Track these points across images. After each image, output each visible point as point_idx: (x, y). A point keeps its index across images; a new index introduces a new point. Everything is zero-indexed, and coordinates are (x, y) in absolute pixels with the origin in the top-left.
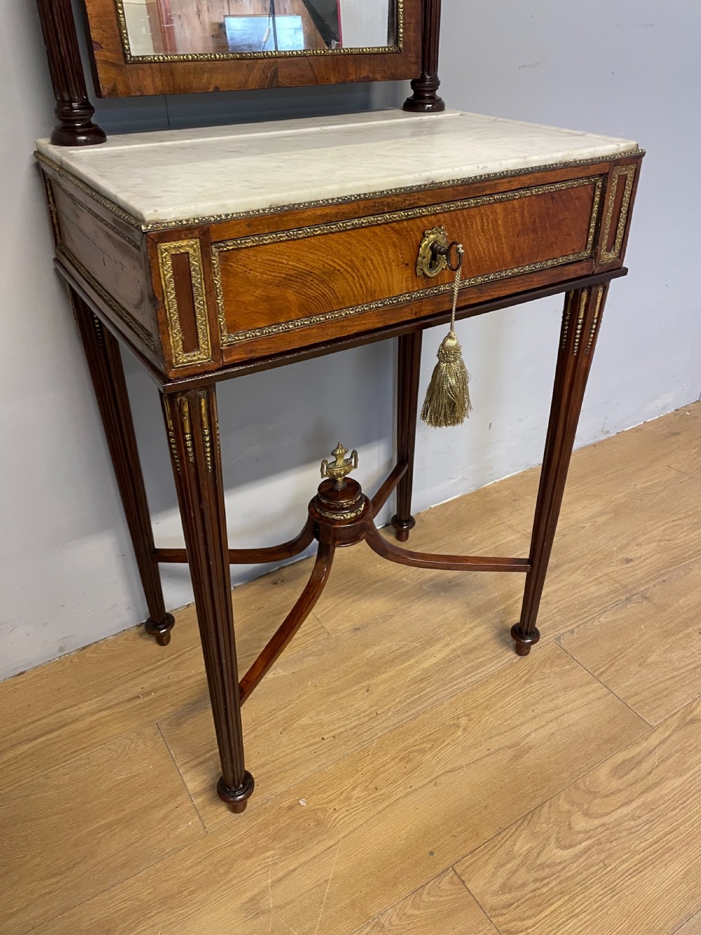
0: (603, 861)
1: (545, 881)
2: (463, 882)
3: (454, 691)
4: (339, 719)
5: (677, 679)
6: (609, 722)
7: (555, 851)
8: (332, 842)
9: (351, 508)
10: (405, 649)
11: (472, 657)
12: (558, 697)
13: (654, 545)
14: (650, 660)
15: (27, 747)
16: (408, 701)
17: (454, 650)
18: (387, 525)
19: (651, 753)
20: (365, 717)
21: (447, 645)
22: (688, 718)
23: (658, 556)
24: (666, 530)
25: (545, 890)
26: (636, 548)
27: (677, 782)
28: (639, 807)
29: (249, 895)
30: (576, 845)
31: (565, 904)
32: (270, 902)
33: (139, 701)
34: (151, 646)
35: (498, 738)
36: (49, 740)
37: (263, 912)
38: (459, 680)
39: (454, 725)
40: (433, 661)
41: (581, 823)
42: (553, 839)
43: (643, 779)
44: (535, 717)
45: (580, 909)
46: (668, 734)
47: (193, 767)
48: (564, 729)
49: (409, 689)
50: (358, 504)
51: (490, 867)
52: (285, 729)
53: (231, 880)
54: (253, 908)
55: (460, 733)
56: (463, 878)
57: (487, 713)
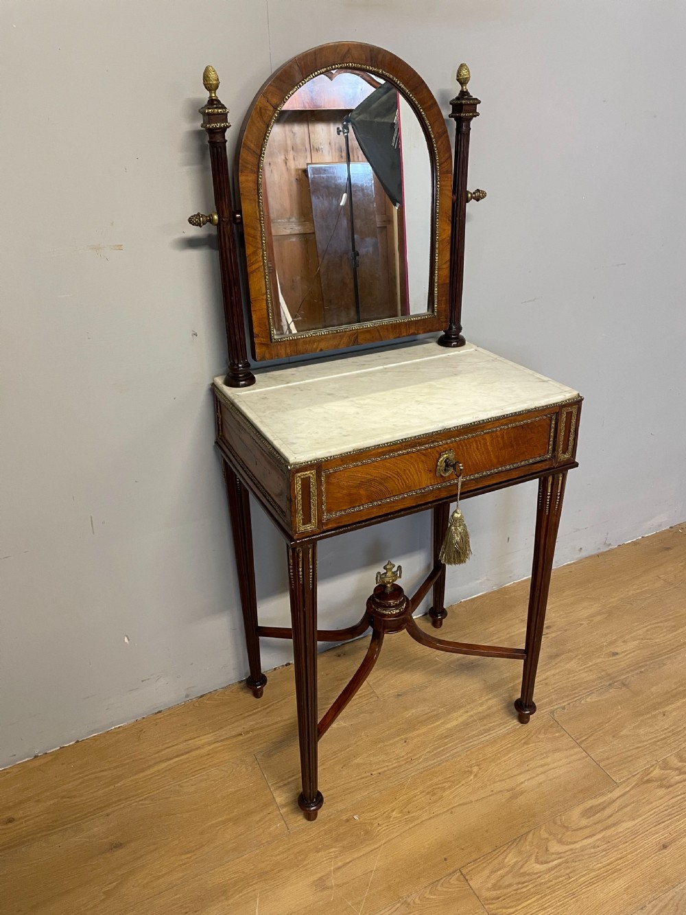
0: (568, 874)
1: (525, 885)
2: (467, 880)
3: (469, 747)
4: (384, 761)
5: (641, 749)
6: (584, 778)
7: (535, 865)
8: (376, 846)
9: (396, 606)
10: (435, 713)
11: (485, 722)
12: (547, 757)
13: (637, 642)
14: (623, 733)
15: (166, 764)
16: (435, 752)
17: (472, 716)
18: (426, 614)
19: (614, 801)
20: (403, 761)
21: (467, 712)
22: (646, 778)
23: (639, 651)
24: (648, 631)
25: (524, 890)
26: (622, 644)
27: (630, 824)
28: (599, 840)
29: (319, 875)
30: (550, 862)
31: (538, 900)
32: (332, 882)
33: (241, 738)
34: (249, 697)
35: (499, 783)
36: (181, 760)
37: (328, 888)
38: (474, 739)
39: (468, 771)
40: (454, 723)
41: (555, 847)
42: (533, 857)
43: (606, 820)
44: (528, 770)
45: (548, 904)
46: (628, 789)
47: (280, 787)
48: (550, 780)
49: (436, 743)
50: (401, 603)
51: (486, 872)
52: (344, 766)
53: (307, 865)
54: (321, 884)
55: (472, 777)
56: (467, 877)
57: (493, 764)
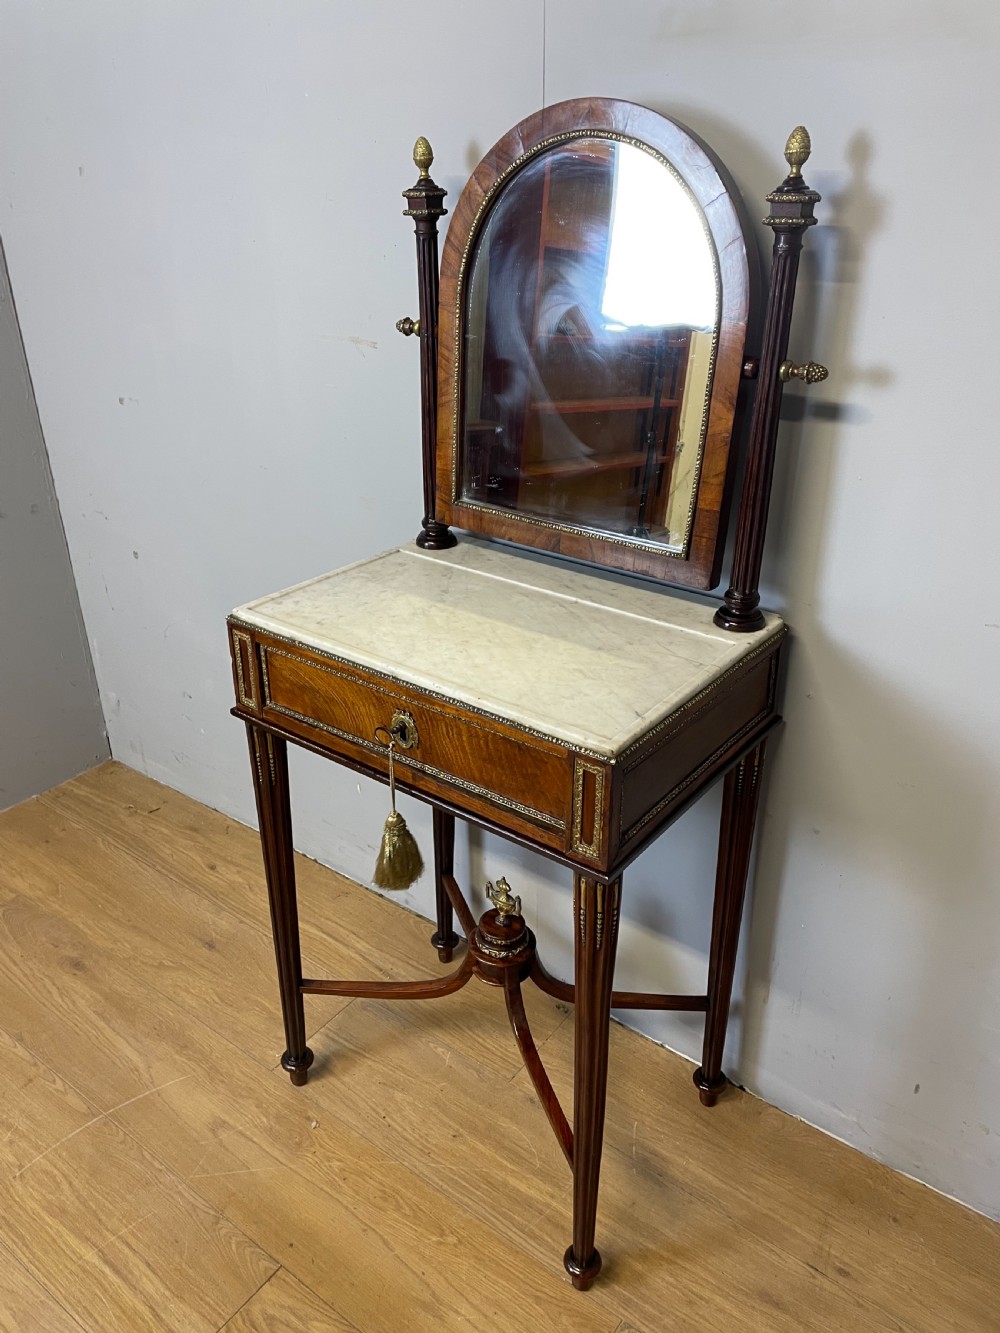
2: (269, 1280)
3: (488, 1220)
4: (411, 1123)
8: (283, 1161)
10: (525, 1154)
16: (456, 1178)
17: (548, 1206)
20: (422, 1144)
21: (552, 1196)
29: (227, 1118)
32: (223, 1135)
33: (377, 973)
35: (441, 1279)
37: (215, 1135)
38: (506, 1223)
39: (443, 1230)
40: (523, 1187)
44: (486, 1316)
47: (327, 1036)
49: (472, 1174)
51: (289, 1302)
52: (384, 1084)
53: (238, 1103)
54: (217, 1125)
55: (434, 1239)
56: (273, 1279)
57: (472, 1261)
